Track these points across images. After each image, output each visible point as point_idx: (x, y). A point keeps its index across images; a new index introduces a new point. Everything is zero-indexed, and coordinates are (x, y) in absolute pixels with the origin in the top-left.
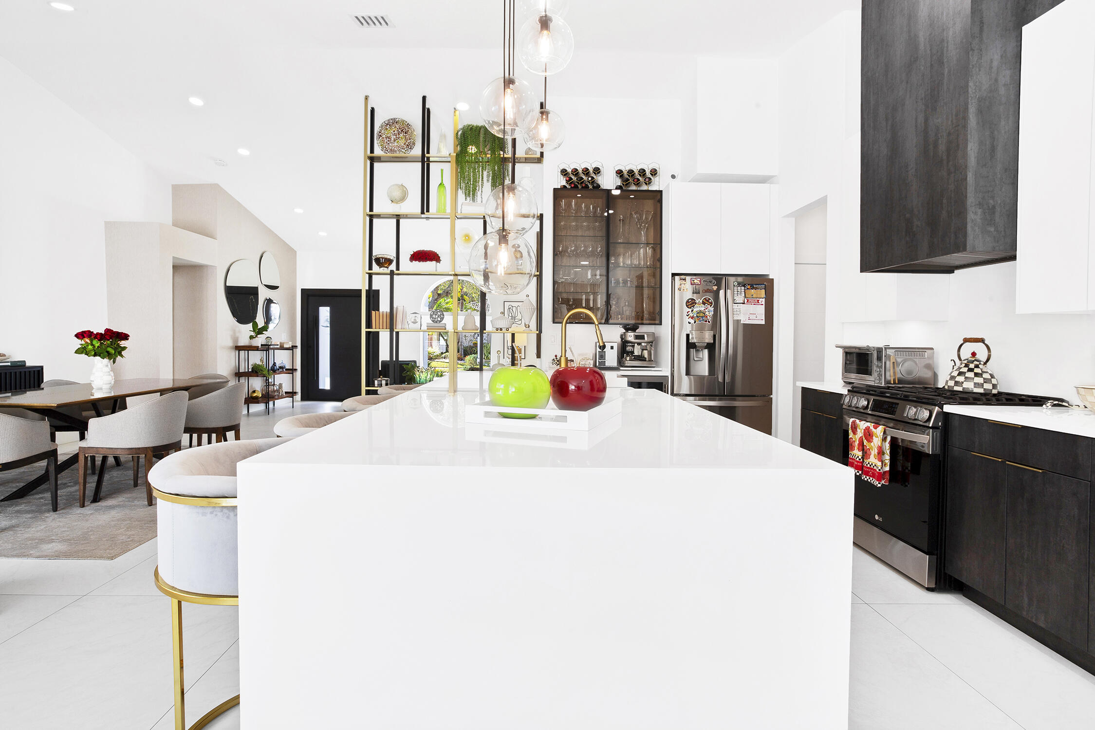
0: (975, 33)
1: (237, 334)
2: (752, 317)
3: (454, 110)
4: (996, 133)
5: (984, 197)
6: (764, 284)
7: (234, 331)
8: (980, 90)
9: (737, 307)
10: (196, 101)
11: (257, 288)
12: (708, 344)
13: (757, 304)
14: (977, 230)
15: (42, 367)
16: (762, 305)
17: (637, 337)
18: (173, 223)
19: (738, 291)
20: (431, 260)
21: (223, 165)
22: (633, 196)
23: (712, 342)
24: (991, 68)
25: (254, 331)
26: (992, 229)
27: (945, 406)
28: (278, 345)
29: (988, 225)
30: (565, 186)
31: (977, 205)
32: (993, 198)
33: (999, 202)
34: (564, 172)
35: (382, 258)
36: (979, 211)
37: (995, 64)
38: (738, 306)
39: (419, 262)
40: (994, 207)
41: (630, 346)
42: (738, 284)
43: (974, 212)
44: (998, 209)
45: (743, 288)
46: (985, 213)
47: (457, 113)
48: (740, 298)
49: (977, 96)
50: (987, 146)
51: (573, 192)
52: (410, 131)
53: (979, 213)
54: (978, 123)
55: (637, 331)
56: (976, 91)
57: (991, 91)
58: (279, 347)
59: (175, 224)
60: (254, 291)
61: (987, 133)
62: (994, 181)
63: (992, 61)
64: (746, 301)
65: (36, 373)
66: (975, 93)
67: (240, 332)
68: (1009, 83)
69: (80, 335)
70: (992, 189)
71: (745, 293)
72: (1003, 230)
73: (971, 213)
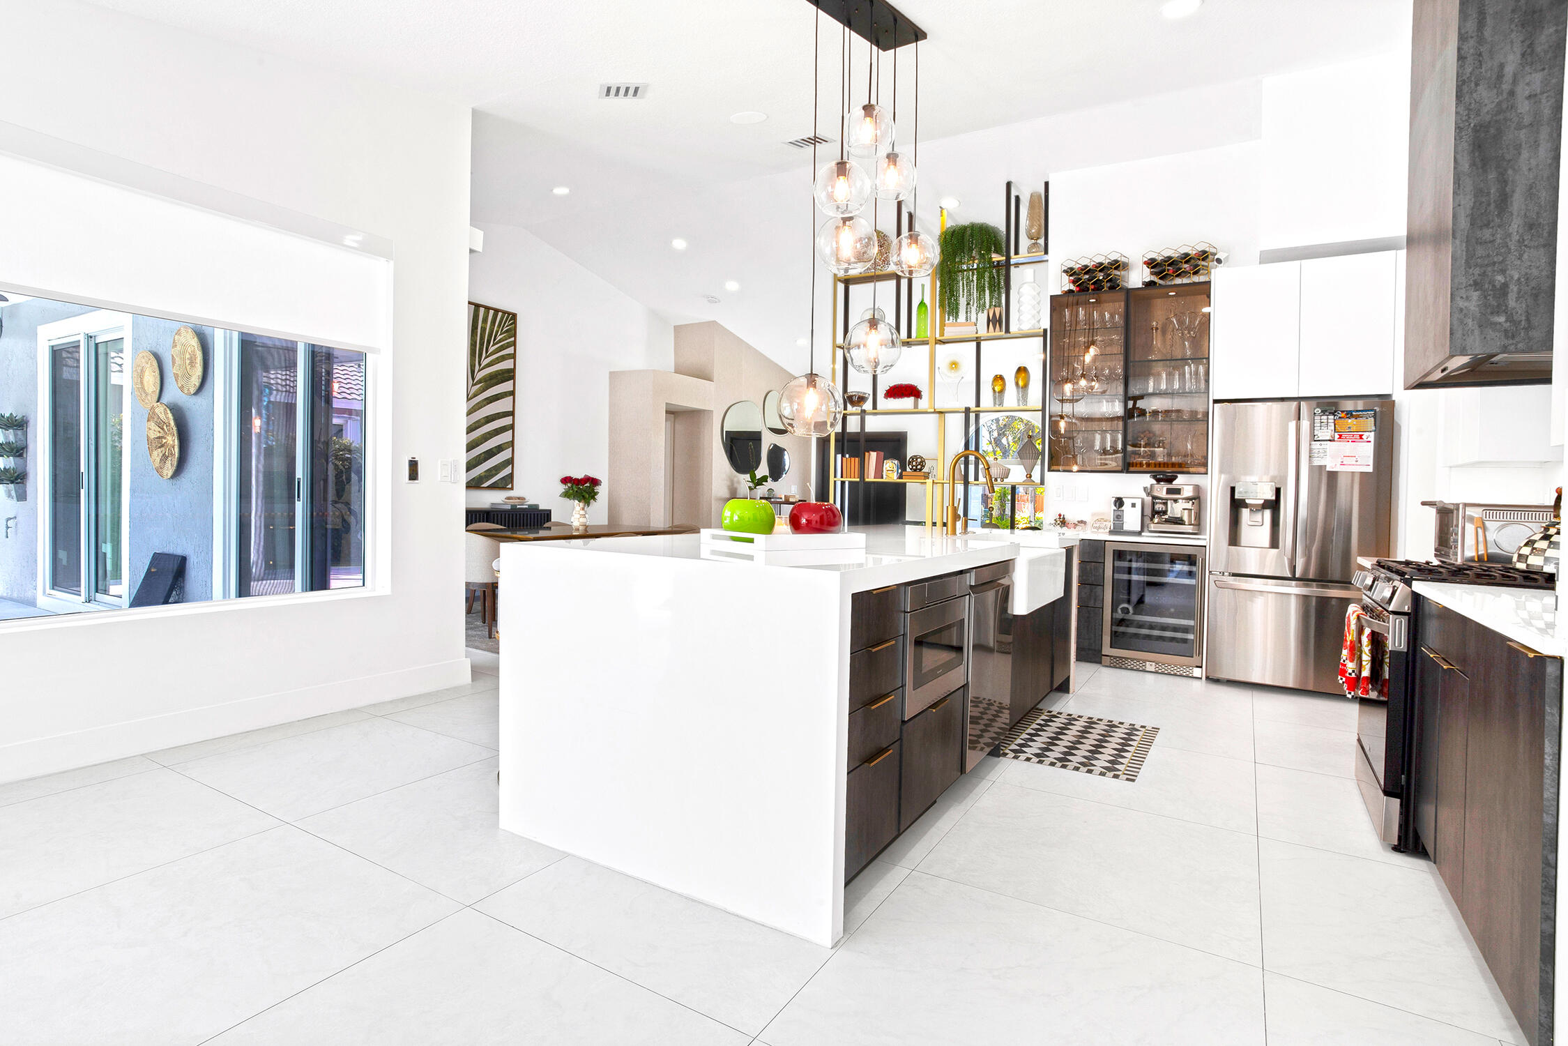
0: (1467, 32)
1: (736, 485)
2: (1346, 461)
3: (940, 209)
4: (1510, 172)
5: (1485, 272)
6: (1372, 410)
7: (732, 482)
8: (1478, 115)
9: (1320, 447)
10: (679, 244)
11: (760, 432)
12: (1266, 501)
13: (1359, 442)
14: (1470, 324)
15: (550, 511)
16: (1370, 442)
17: (1169, 491)
18: (675, 370)
19: (1321, 423)
20: (908, 396)
21: (716, 302)
22: (1174, 293)
23: (1274, 498)
24: (1500, 76)
25: (752, 481)
26: (1502, 319)
27: (1414, 583)
28: (781, 498)
29: (1492, 313)
30: (1070, 291)
31: (1470, 285)
32: (1503, 272)
33: (1516, 277)
34: (1070, 272)
35: (855, 395)
36: (1475, 295)
37: (1509, 70)
38: (1321, 445)
39: (895, 398)
40: (1505, 286)
41: (1161, 503)
42: (1322, 411)
43: (1464, 296)
44: (1513, 288)
45: (1331, 417)
46: (1485, 297)
47: (945, 212)
48: (1325, 433)
49: (1472, 125)
50: (1492, 196)
51: (1083, 297)
52: (886, 244)
53: (1475, 298)
54: (1473, 164)
55: (1174, 483)
56: (1469, 118)
57: (1500, 112)
58: (783, 500)
59: (678, 371)
60: (756, 437)
61: (1492, 176)
62: (1507, 246)
63: (1502, 66)
64: (1337, 436)
65: (546, 515)
66: (1466, 120)
67: (739, 482)
68: (1538, 91)
69: (565, 480)
70: (1501, 258)
71: (1335, 425)
72: (1524, 318)
73: (1459, 299)
